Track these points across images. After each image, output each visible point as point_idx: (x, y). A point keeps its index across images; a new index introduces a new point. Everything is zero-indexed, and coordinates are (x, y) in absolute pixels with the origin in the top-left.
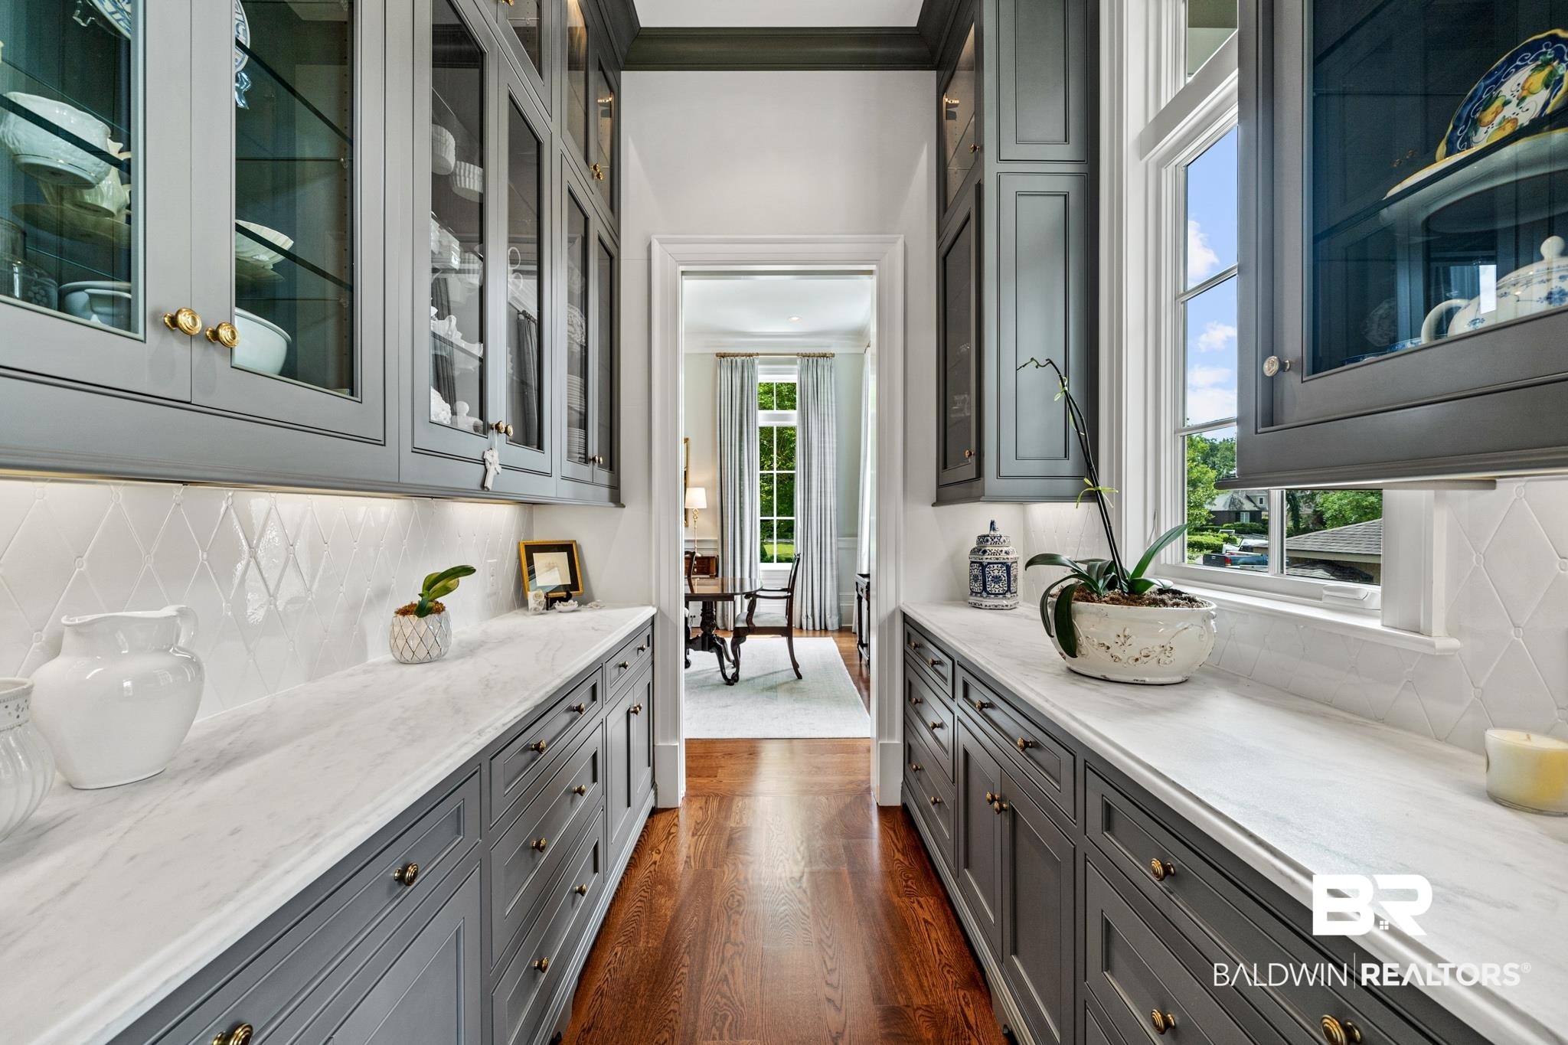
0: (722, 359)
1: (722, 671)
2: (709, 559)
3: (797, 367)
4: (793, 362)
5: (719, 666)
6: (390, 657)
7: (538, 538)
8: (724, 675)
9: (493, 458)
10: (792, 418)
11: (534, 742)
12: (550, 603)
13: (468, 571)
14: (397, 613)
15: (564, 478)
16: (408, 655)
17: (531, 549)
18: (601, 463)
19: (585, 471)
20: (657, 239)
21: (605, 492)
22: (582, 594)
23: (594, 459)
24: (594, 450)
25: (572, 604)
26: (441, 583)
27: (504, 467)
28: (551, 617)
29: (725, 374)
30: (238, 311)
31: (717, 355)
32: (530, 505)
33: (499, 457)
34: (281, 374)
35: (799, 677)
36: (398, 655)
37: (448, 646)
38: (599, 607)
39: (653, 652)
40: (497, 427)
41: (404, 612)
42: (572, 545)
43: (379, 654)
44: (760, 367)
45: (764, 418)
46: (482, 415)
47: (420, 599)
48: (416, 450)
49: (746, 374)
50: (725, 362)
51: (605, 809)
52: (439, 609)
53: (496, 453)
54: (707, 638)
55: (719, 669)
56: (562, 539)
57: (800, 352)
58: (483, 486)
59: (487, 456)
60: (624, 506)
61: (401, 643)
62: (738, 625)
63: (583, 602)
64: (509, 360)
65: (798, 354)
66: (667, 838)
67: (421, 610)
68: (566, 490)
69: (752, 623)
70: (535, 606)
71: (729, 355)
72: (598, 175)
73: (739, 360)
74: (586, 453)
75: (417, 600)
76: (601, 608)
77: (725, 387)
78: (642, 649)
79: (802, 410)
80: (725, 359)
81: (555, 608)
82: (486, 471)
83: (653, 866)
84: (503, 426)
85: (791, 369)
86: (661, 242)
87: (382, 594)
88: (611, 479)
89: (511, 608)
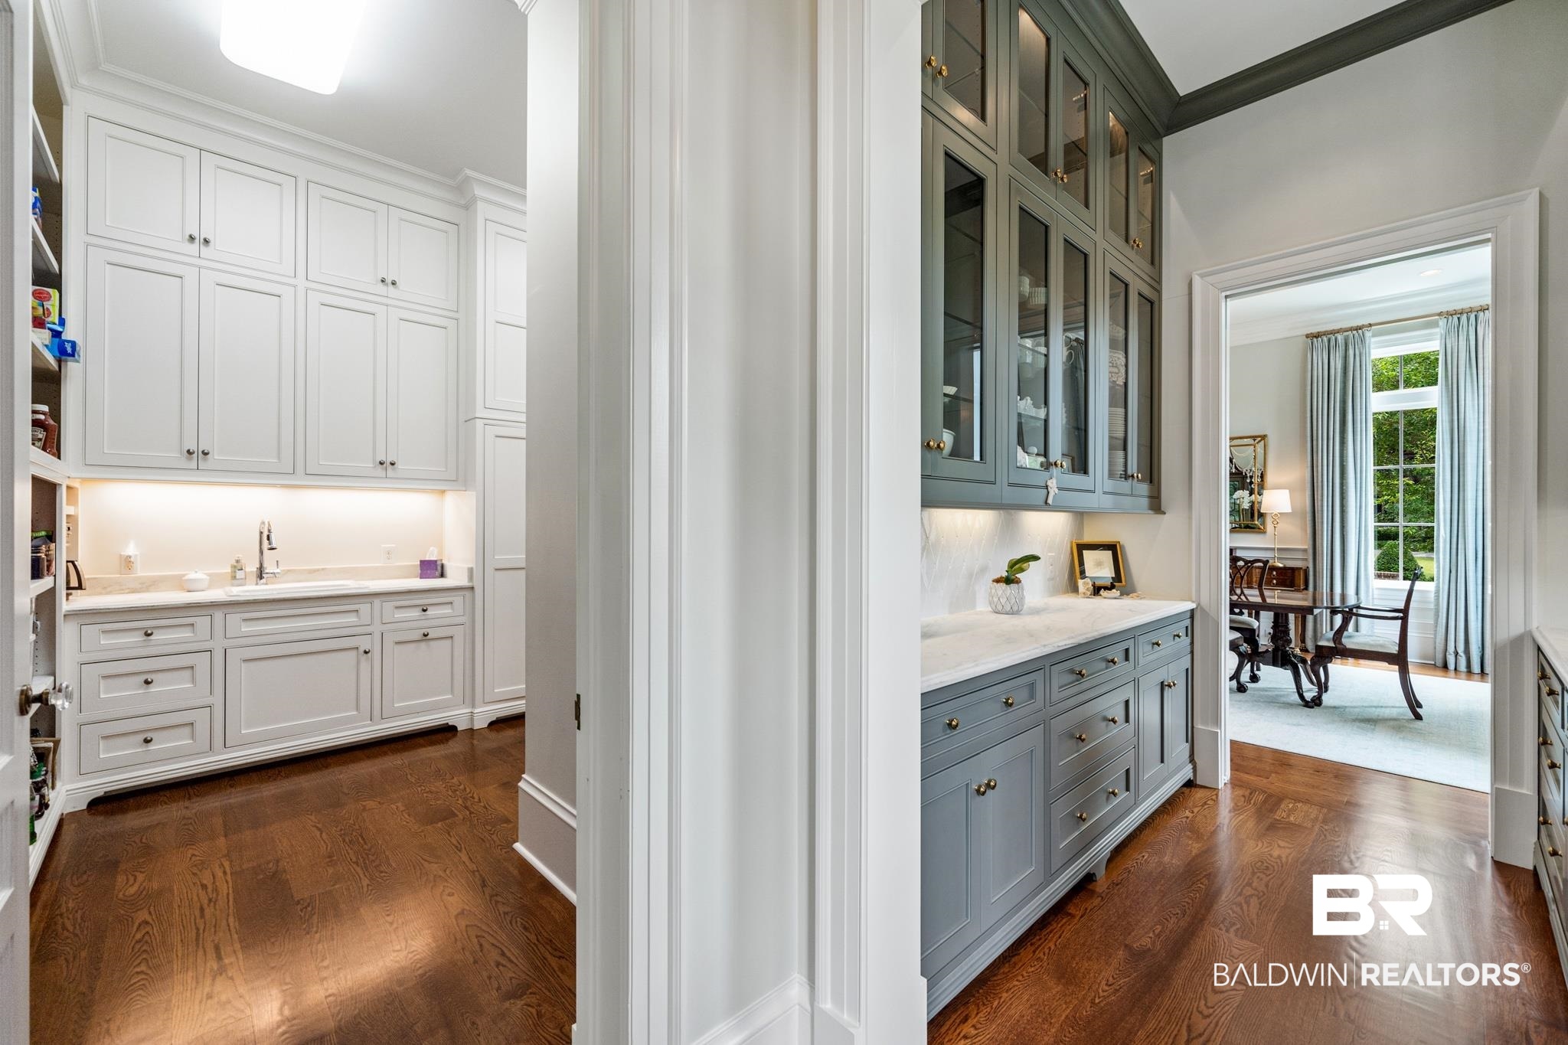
0: (1315, 340)
1: (1298, 692)
2: (1293, 570)
3: (1438, 331)
4: (1435, 325)
5: (1294, 686)
6: (990, 609)
7: (1088, 538)
8: (1301, 696)
9: (1053, 484)
10: (1430, 398)
11: (1078, 669)
12: (1097, 590)
13: (1035, 558)
14: (993, 581)
15: (1105, 493)
16: (1000, 608)
17: (1082, 547)
18: (1140, 478)
19: (1125, 486)
20: (1198, 275)
21: (1145, 502)
22: (1124, 586)
23: (1133, 476)
24: (1133, 468)
25: (1115, 593)
26: (1019, 565)
27: (1060, 489)
28: (1096, 601)
29: (1320, 358)
30: (944, 430)
31: (1307, 336)
32: (1080, 516)
33: (1057, 483)
34: (950, 456)
35: (1418, 717)
36: (994, 608)
37: (1023, 606)
38: (1139, 597)
39: (1192, 643)
40: (1056, 464)
41: (998, 581)
42: (1116, 545)
43: (983, 607)
44: (1373, 340)
45: (1381, 402)
46: (1046, 455)
47: (1006, 574)
48: (1010, 485)
49: (1351, 352)
50: (1317, 342)
51: (1137, 747)
52: (1018, 581)
53: (1054, 481)
54: (1280, 653)
55: (1295, 690)
56: (1107, 540)
57: (1444, 310)
58: (1046, 503)
59: (1049, 483)
60: (1165, 513)
61: (995, 600)
62: (1320, 643)
63: (1125, 593)
64: (1064, 411)
65: (1440, 314)
66: (1203, 806)
67: (1008, 581)
68: (1107, 501)
69: (1341, 643)
70: (1084, 591)
71: (1326, 333)
72: (1138, 246)
73: (1340, 337)
74: (1126, 471)
75: (1005, 574)
76: (1141, 599)
77: (1319, 371)
78: (1179, 636)
79: (1447, 385)
80: (1320, 339)
81: (1100, 595)
82: (1048, 492)
83: (1185, 819)
84: (1059, 462)
85: (1430, 334)
86: (1202, 276)
87: (983, 570)
88: (1151, 490)
89: (1066, 592)
